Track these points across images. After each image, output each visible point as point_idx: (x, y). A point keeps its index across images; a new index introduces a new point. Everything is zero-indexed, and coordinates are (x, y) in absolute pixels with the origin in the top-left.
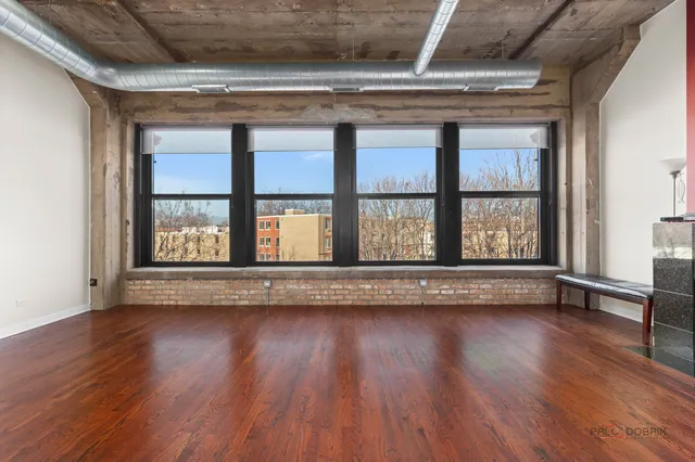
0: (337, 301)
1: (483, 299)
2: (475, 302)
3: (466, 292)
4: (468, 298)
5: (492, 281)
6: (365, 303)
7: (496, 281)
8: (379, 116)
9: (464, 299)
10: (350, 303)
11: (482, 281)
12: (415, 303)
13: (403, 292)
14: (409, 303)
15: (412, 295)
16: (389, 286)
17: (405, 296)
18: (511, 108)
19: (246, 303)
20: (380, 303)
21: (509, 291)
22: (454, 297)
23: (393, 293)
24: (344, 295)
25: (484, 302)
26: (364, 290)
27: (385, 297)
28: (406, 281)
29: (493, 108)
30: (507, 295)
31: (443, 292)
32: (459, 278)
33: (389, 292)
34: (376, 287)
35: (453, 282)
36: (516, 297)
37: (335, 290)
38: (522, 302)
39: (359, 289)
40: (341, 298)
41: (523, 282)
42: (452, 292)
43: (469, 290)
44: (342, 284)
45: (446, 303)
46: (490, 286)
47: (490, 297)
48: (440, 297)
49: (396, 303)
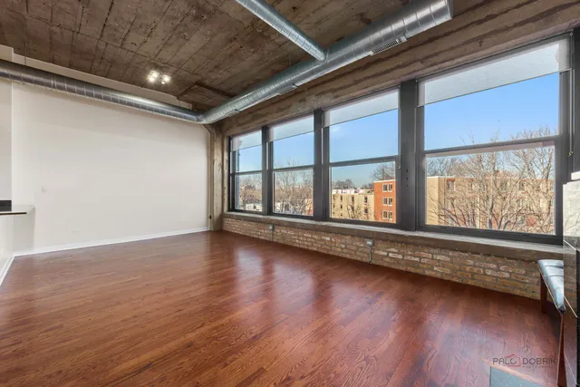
0: (308, 246)
1: (437, 272)
2: (427, 273)
3: (417, 259)
4: (418, 267)
5: (451, 254)
6: (325, 252)
7: (456, 254)
8: (336, 97)
9: (414, 267)
10: (315, 249)
11: (436, 251)
12: (364, 260)
13: (354, 248)
14: (359, 259)
15: (361, 252)
16: (343, 241)
17: (355, 251)
18: (480, 39)
19: (263, 238)
20: (336, 254)
21: (475, 270)
22: (403, 262)
23: (346, 248)
24: (312, 242)
25: (439, 276)
26: (324, 240)
27: (339, 250)
28: (357, 238)
29: (452, 48)
30: (473, 274)
31: (391, 255)
32: (407, 243)
33: (343, 246)
34: (333, 240)
35: (402, 247)
36: (488, 280)
37: (307, 238)
38: (500, 288)
39: (321, 240)
40: (310, 244)
41: (500, 261)
42: (400, 257)
43: (420, 258)
44: (312, 234)
45: (393, 267)
46: (448, 259)
47: (449, 271)
48: (387, 260)
49: (348, 256)
